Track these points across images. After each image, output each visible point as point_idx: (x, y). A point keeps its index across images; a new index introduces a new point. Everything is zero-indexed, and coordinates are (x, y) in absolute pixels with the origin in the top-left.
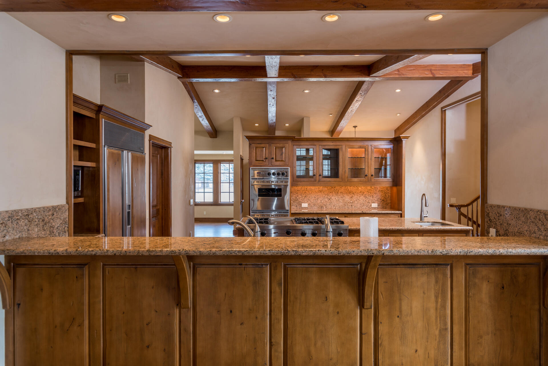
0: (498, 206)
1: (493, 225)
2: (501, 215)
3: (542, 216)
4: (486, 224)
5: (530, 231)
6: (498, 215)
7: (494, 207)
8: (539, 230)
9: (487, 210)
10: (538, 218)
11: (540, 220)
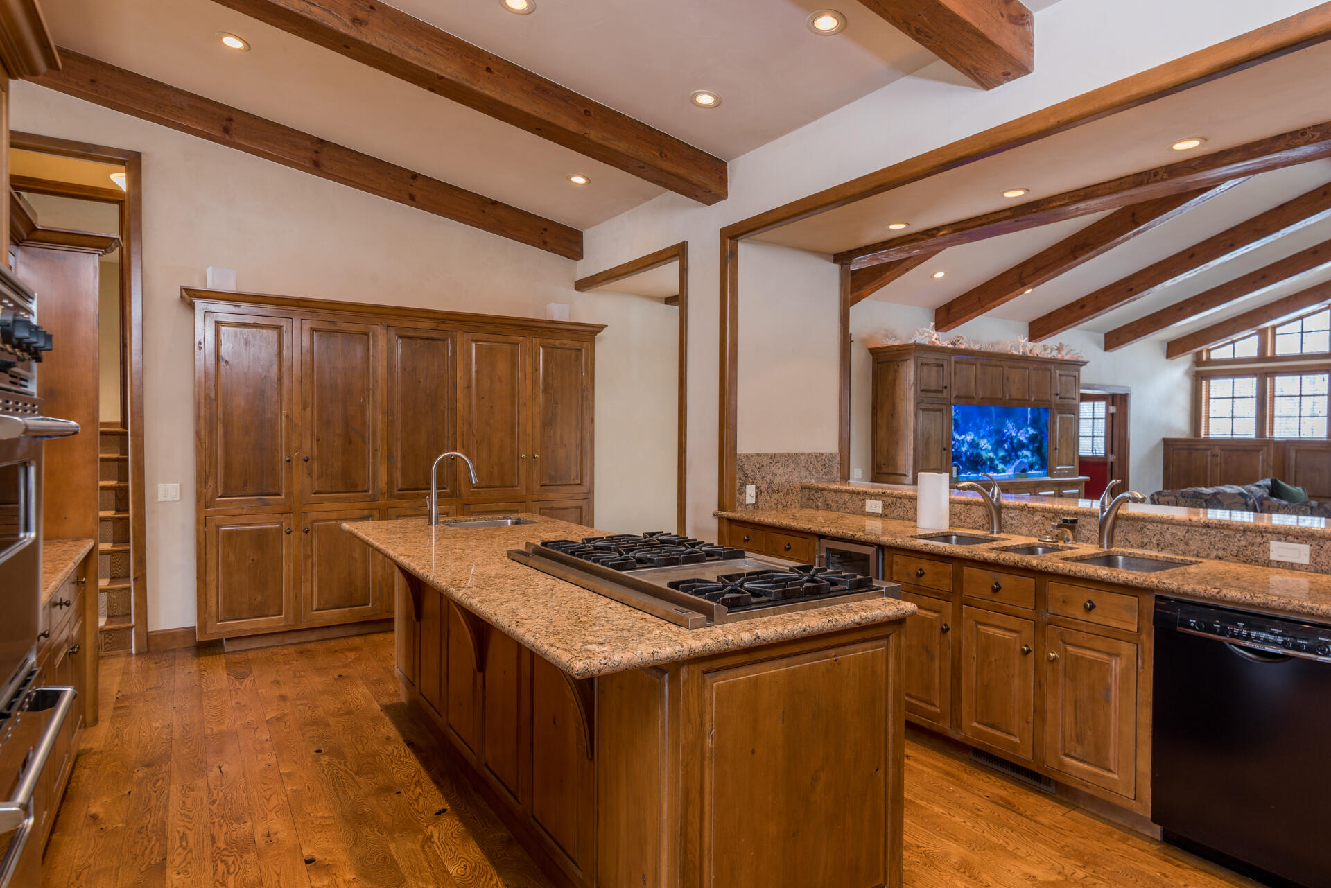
0: (757, 454)
1: (751, 481)
2: (763, 466)
3: (813, 460)
4: (737, 482)
5: (801, 477)
6: (758, 466)
7: (752, 456)
8: (811, 473)
9: (739, 462)
10: (809, 461)
11: (811, 463)
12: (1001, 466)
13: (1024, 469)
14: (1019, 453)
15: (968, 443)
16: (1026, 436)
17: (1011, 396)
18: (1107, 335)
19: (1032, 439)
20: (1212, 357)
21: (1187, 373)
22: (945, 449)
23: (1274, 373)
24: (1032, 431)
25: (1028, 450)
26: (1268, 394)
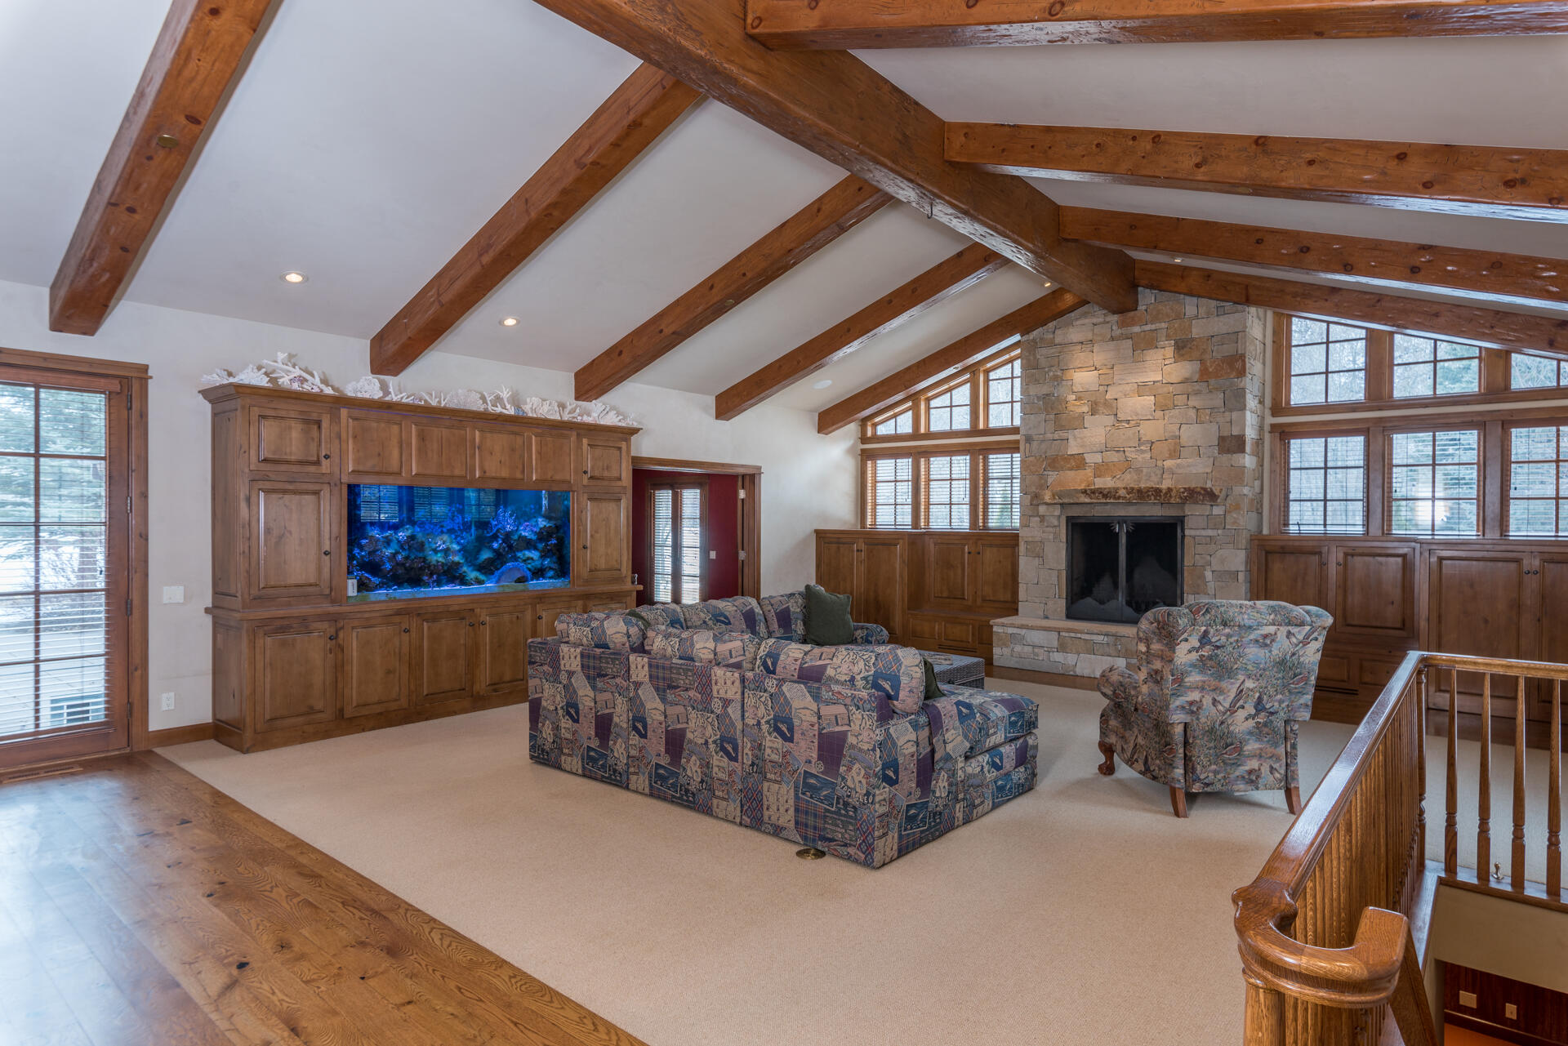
12: (473, 574)
13: (523, 577)
14: (519, 554)
15: (399, 542)
16: (535, 529)
17: (485, 472)
18: (719, 398)
19: (544, 536)
20: (879, 433)
21: (850, 451)
22: (326, 553)
23: (928, 453)
24: (544, 523)
25: (536, 548)
26: (923, 477)
